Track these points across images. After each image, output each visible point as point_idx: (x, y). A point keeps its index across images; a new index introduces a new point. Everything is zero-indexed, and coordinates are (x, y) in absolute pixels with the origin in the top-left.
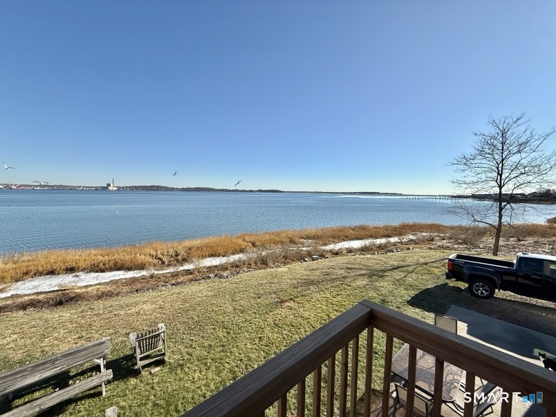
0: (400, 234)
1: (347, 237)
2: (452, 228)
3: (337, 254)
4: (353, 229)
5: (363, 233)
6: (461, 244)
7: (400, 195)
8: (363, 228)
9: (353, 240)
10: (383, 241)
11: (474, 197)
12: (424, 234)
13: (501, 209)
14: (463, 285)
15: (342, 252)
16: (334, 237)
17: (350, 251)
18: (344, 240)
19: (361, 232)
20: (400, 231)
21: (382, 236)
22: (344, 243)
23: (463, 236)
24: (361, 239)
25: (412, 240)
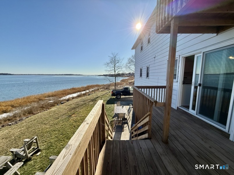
0: (88, 89)
1: (69, 93)
2: (102, 85)
3: (68, 100)
4: (70, 90)
5: (75, 91)
6: (106, 89)
7: (82, 75)
8: (73, 89)
9: (72, 94)
10: (84, 92)
11: (104, 75)
12: (96, 88)
13: (115, 78)
14: (114, 97)
15: (70, 99)
16: (63, 94)
17: (73, 98)
18: (68, 95)
19: (74, 91)
20: (88, 88)
21: (83, 91)
22: (69, 96)
23: (106, 87)
24: (75, 93)
25: (93, 91)
